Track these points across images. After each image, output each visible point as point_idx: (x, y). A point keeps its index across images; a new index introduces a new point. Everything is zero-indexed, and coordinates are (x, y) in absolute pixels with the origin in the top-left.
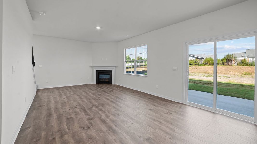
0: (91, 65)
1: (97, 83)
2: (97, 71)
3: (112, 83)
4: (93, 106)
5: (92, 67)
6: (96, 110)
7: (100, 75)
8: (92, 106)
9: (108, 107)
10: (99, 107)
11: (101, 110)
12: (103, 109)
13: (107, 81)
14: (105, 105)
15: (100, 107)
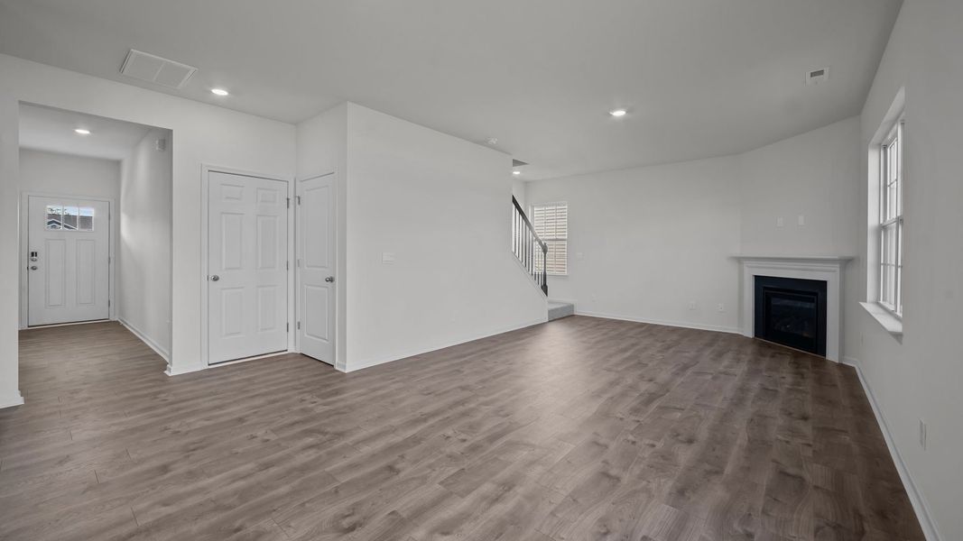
0: (737, 252)
1: (757, 333)
2: (758, 279)
3: (824, 353)
5: (740, 260)
7: (775, 302)
13: (805, 335)
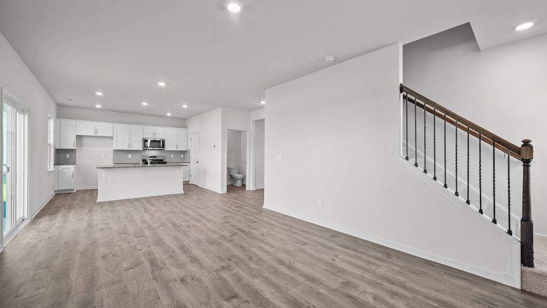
4: (230, 238)
6: (223, 231)
8: (233, 237)
9: (200, 238)
10: (219, 237)
11: (214, 232)
12: (210, 233)
14: (206, 241)
15: (216, 237)
